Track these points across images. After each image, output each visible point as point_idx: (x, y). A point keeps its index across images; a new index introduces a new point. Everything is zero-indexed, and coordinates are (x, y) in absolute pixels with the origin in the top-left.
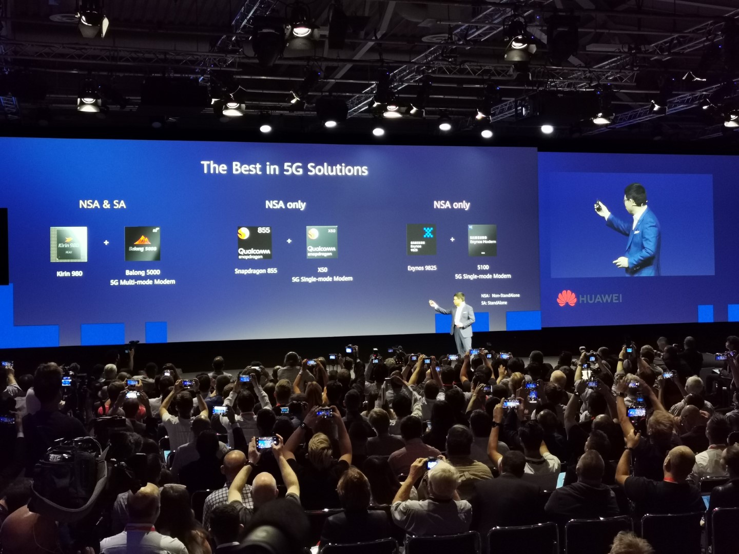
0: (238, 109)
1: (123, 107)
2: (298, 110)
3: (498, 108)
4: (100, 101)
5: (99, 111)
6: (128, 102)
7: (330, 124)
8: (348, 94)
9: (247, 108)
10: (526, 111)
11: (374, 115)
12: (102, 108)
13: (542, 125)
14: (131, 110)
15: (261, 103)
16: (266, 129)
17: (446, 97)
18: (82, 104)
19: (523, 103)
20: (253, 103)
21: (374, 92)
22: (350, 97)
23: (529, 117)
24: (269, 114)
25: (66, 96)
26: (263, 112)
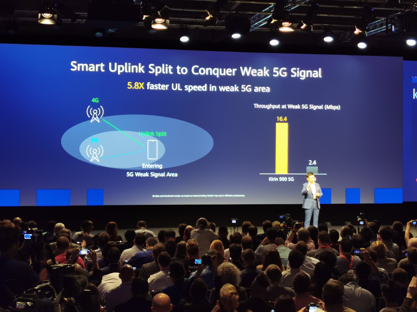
0: (164, 24)
1: (74, 20)
2: (210, 25)
3: (371, 25)
4: (56, 16)
5: (55, 24)
6: (78, 17)
7: (236, 36)
8: (251, 12)
9: (171, 22)
10: (394, 28)
11: (271, 29)
12: (57, 21)
13: (407, 39)
14: (79, 23)
15: (181, 19)
16: (184, 39)
17: (330, 16)
18: (42, 18)
19: (393, 21)
20: (175, 19)
21: (272, 11)
22: (253, 15)
23: (397, 33)
24: (188, 27)
25: (29, 11)
26: (183, 26)
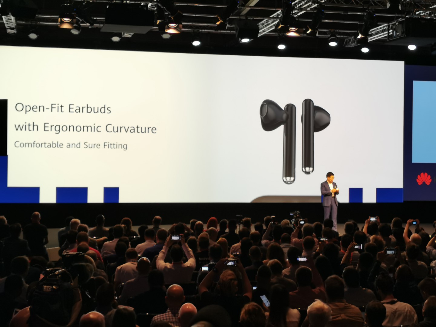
0: (177, 28)
1: (92, 25)
2: (221, 29)
3: (374, 31)
4: (75, 20)
6: (96, 22)
7: (245, 40)
8: (260, 18)
9: (183, 27)
10: (395, 33)
11: (279, 34)
12: (76, 26)
13: (409, 45)
14: (97, 27)
16: (196, 43)
17: (335, 21)
18: (62, 22)
19: (394, 27)
20: (188, 24)
21: (280, 17)
22: (261, 21)
23: (398, 38)
24: (200, 32)
25: (50, 17)
26: (195, 31)
